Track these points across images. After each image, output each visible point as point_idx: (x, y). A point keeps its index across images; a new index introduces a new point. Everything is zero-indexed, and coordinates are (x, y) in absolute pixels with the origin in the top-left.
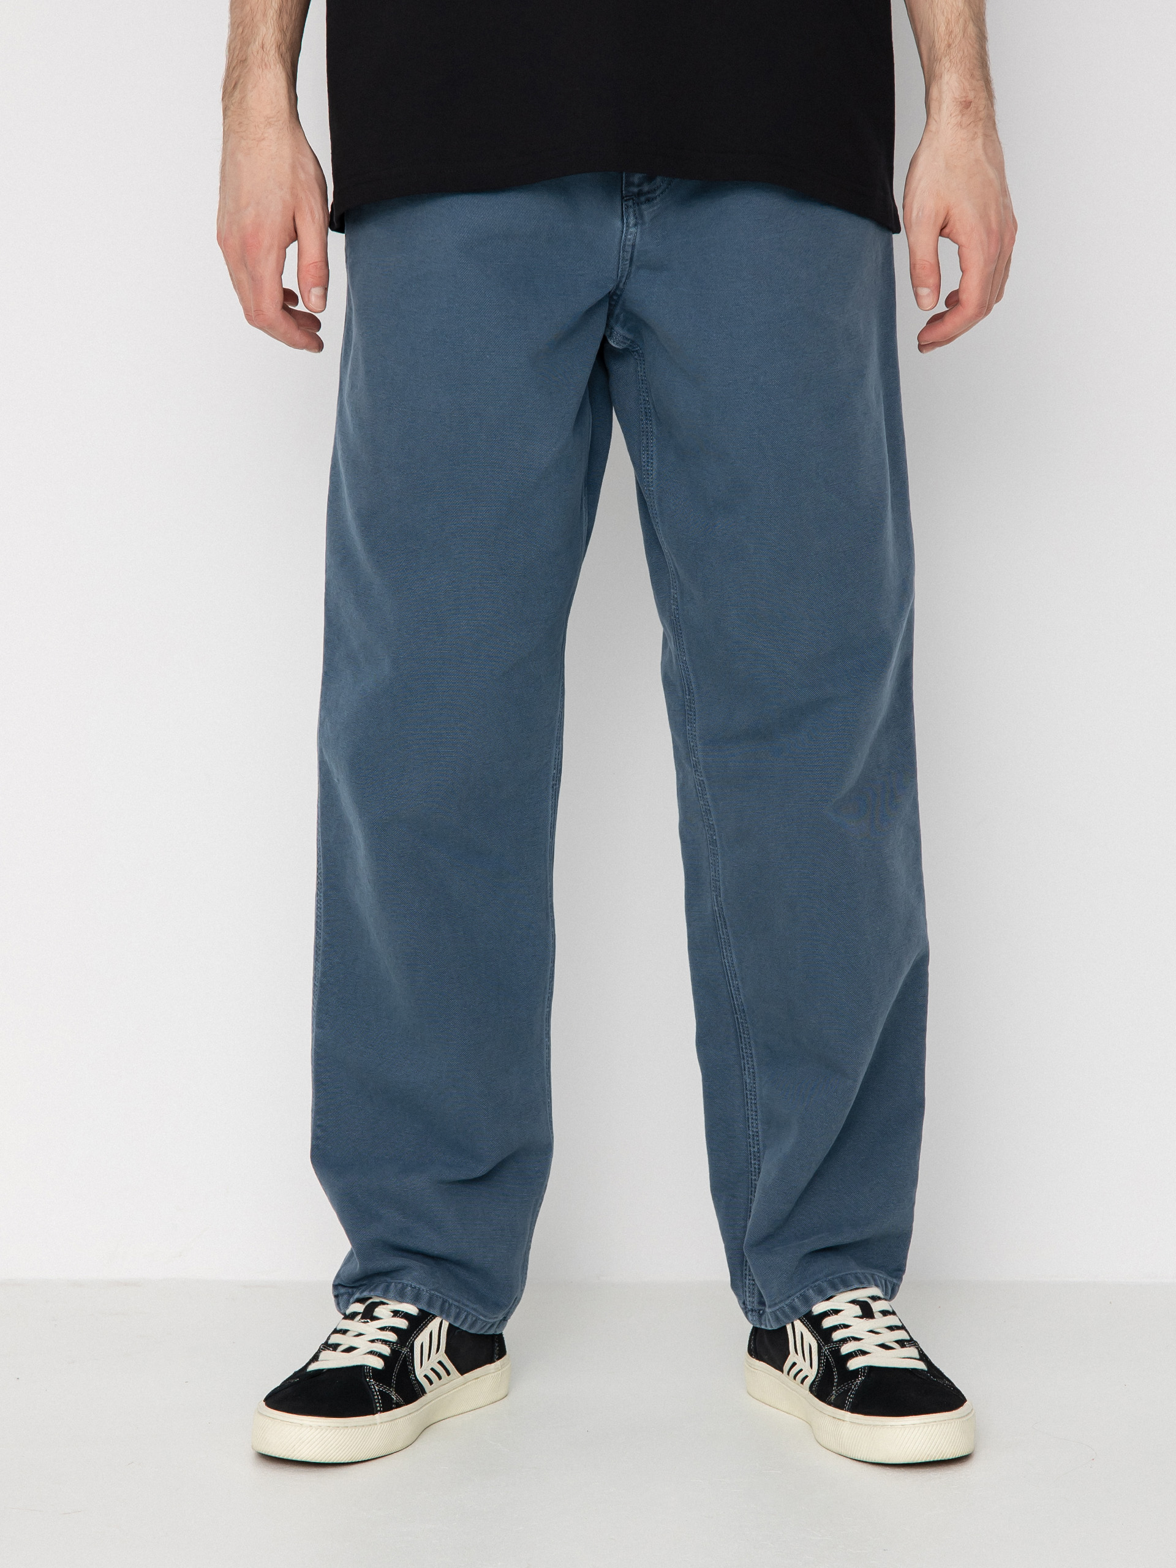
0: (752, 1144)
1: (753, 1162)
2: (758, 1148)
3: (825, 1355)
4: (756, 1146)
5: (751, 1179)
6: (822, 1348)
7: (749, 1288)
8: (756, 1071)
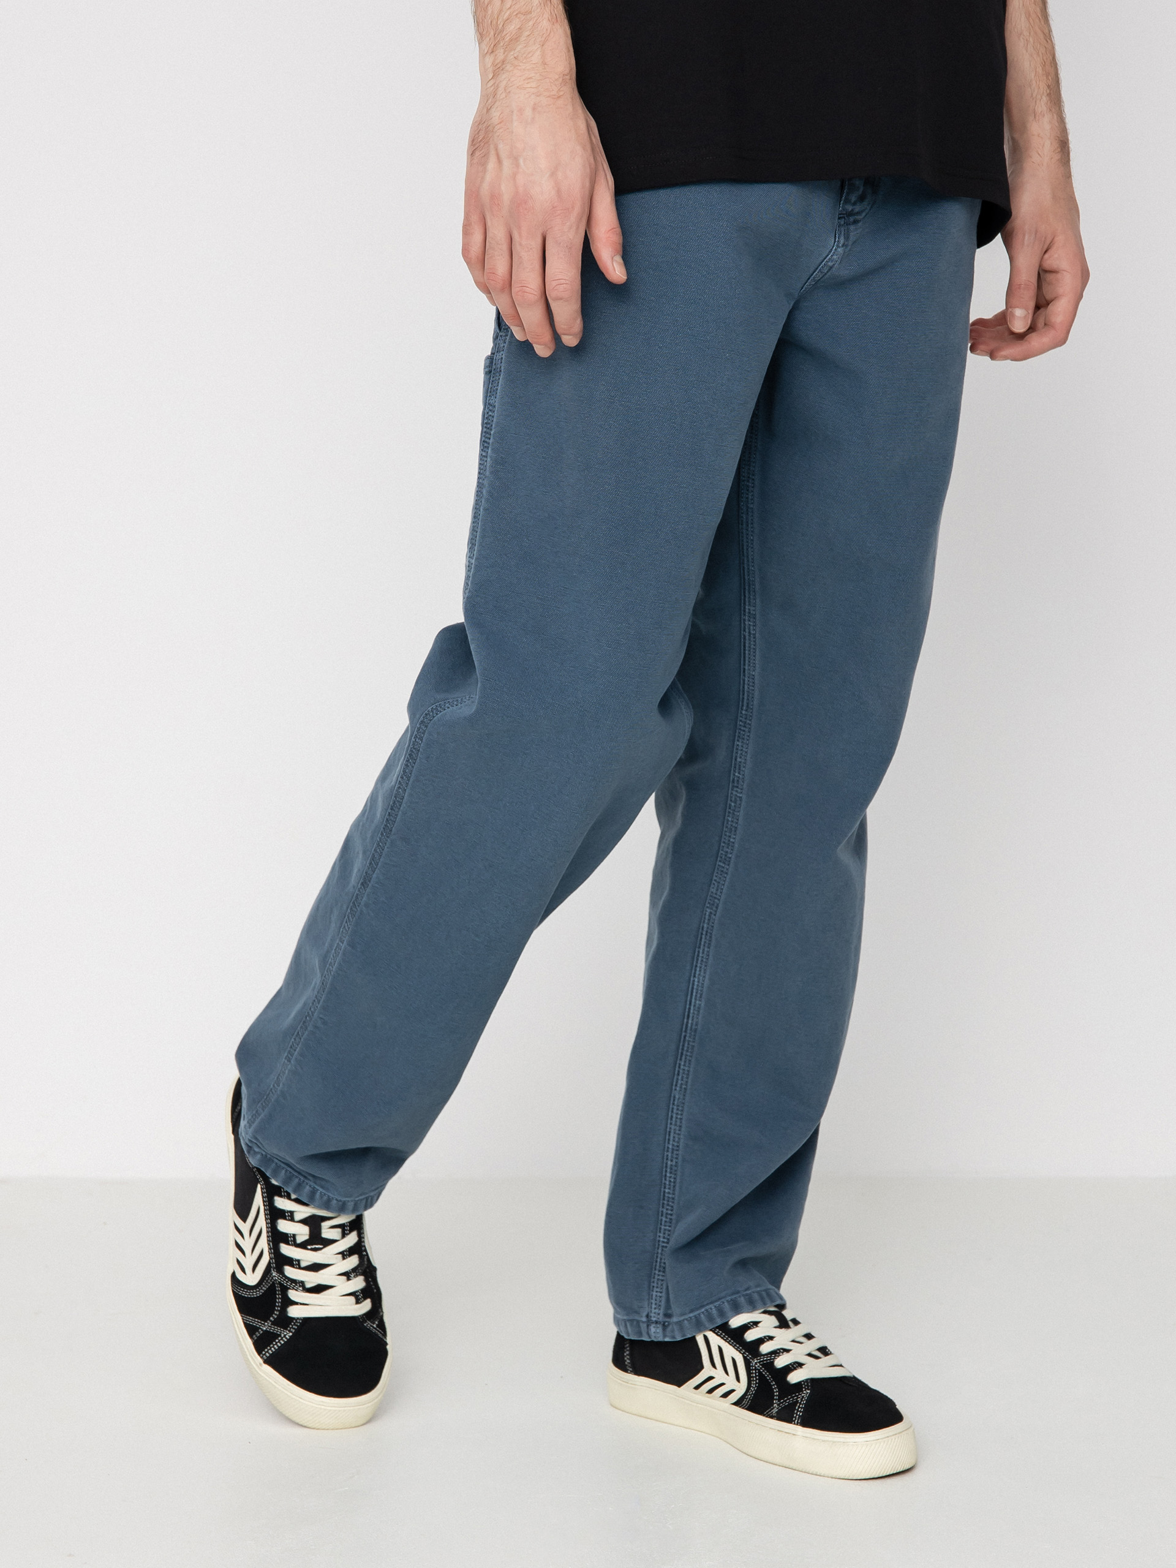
0: (669, 1158)
1: (668, 1175)
2: (676, 1162)
3: (756, 1369)
4: (674, 1160)
5: (664, 1192)
6: (751, 1362)
7: (656, 1300)
8: (689, 1087)
